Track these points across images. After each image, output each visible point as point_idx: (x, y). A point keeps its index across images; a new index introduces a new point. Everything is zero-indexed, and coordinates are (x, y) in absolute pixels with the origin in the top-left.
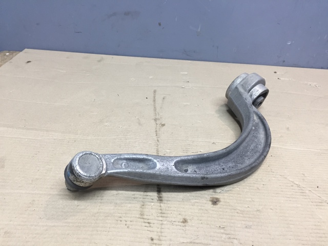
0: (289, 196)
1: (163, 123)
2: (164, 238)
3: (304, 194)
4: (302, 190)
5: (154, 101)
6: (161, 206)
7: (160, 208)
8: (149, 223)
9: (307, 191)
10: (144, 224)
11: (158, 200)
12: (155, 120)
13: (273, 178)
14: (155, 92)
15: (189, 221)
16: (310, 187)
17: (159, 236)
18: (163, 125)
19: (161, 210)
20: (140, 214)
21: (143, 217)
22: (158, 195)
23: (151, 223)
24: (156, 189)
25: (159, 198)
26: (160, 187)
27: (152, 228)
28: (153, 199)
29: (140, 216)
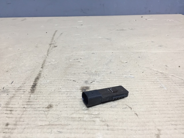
0: (153, 81)
1: (56, 46)
3: (168, 78)
4: (165, 75)
5: (54, 35)
6: (30, 97)
8: (11, 111)
9: (170, 76)
10: (5, 112)
11: (29, 92)
12: (51, 44)
13: (140, 70)
14: (56, 31)
15: (54, 106)
16: (172, 73)
17: (17, 121)
19: (29, 99)
20: (6, 104)
21: (8, 106)
22: (31, 89)
23: (13, 111)
24: (32, 84)
25: (32, 90)
26: (36, 83)
27: (12, 115)
28: (24, 92)
29: (5, 105)
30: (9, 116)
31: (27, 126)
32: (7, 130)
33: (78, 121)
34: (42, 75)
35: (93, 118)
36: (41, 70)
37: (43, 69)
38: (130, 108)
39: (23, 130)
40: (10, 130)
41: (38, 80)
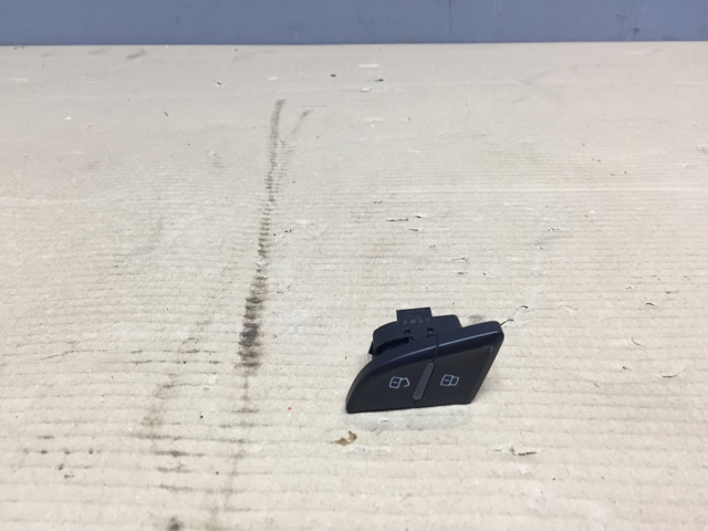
5: (276, 119)
6: (246, 386)
7: (243, 391)
8: (176, 454)
10: (151, 461)
11: (237, 366)
14: (280, 103)
15: (366, 433)
19: (245, 398)
20: (146, 419)
21: (156, 430)
22: (242, 349)
23: (184, 454)
25: (246, 356)
26: (256, 321)
27: (187, 475)
28: (215, 363)
29: (141, 427)
30: (171, 479)
36: (260, 263)
37: (268, 261)
41: (261, 308)
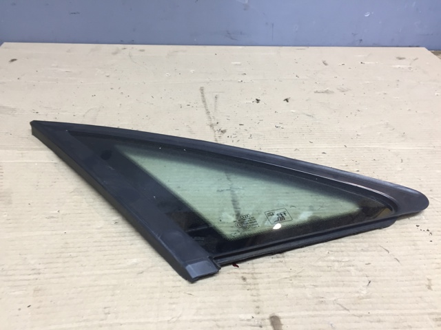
1: (222, 129)
2: (259, 276)
5: (204, 101)
12: (211, 126)
14: (202, 89)
17: (252, 274)
18: (223, 132)
24: (234, 213)
31: (270, 280)
32: (249, 286)
33: (330, 271)
34: (238, 195)
35: (344, 266)
38: (387, 251)
39: (268, 285)
40: (252, 287)
